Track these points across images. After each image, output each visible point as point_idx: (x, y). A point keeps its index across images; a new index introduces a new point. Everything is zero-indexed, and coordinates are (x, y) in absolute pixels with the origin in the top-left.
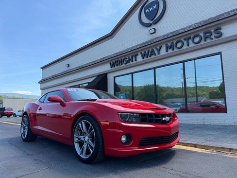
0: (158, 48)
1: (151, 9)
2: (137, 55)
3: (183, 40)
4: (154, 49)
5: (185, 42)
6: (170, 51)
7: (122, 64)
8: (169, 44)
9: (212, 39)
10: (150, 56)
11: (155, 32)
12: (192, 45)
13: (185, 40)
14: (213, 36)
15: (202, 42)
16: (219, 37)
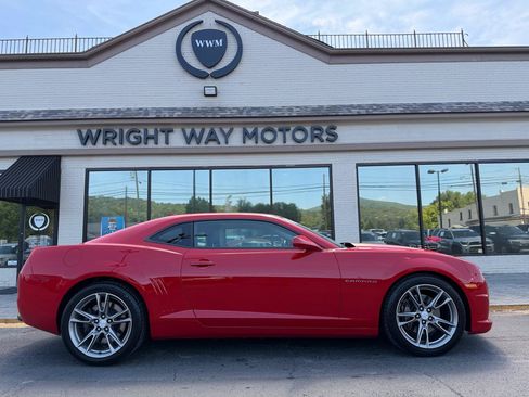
0: (226, 130)
1: (209, 44)
2: (172, 131)
3: (276, 129)
4: (217, 131)
5: (280, 135)
6: (251, 143)
7: (122, 143)
8: (250, 130)
9: (322, 141)
10: (206, 143)
11: (215, 95)
12: (290, 142)
13: (280, 130)
14: (325, 137)
15: (308, 142)
16: (332, 141)
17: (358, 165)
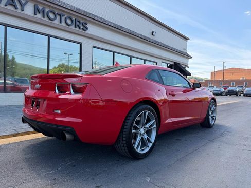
0: (24, 1)
3: (56, 13)
5: (58, 17)
8: (40, 8)
9: (80, 29)
12: (64, 24)
13: (59, 14)
14: (82, 27)
15: (73, 27)
16: (84, 30)
17: (94, 47)
